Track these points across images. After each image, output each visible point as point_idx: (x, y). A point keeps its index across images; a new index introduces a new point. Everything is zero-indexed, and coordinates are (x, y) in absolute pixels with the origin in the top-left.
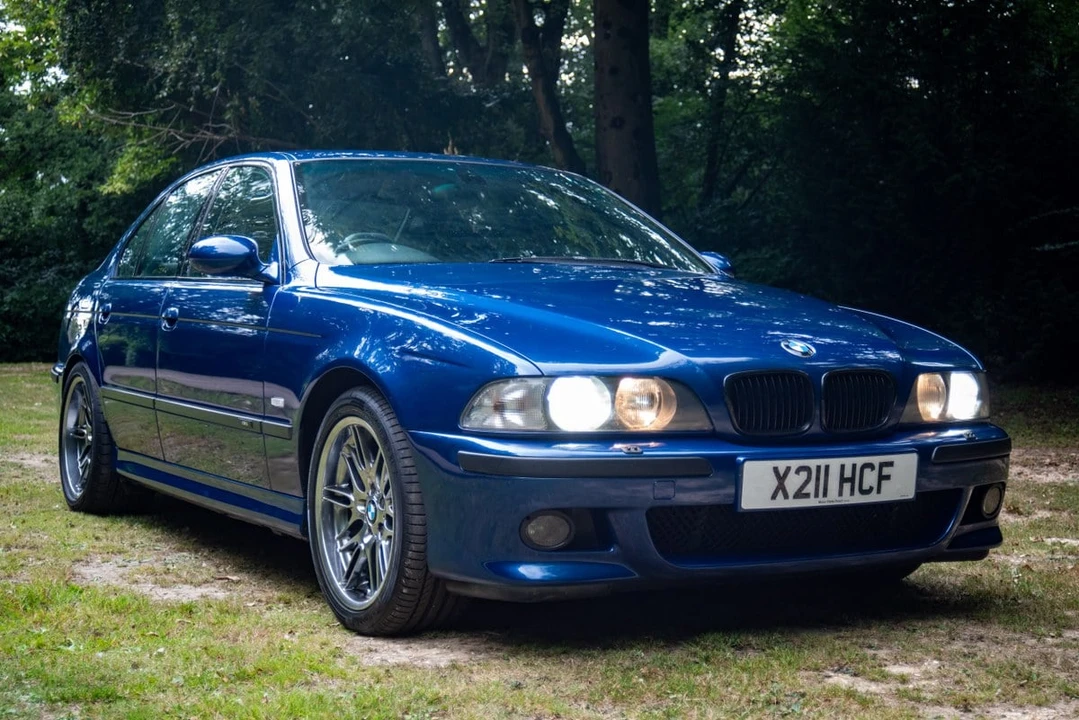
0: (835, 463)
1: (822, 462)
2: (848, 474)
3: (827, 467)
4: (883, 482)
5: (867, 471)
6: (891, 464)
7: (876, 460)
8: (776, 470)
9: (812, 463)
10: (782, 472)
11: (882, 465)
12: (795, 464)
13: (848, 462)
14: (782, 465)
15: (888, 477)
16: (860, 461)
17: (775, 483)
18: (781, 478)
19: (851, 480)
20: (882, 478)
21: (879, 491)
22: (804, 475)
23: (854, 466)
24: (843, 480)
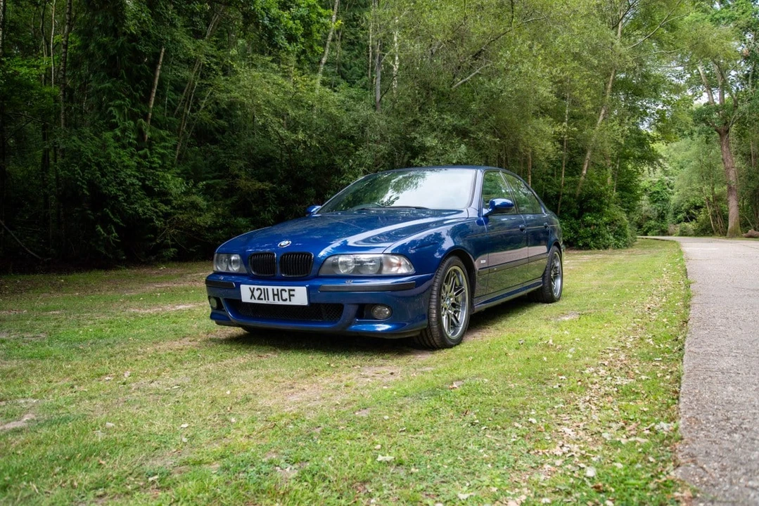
0: (270, 288)
1: (266, 287)
2: (276, 293)
4: (292, 297)
5: (283, 292)
6: (294, 290)
7: (287, 288)
8: (250, 288)
9: (262, 287)
11: (290, 290)
12: (256, 287)
13: (275, 288)
14: (252, 287)
15: (293, 295)
16: (280, 288)
17: (250, 294)
18: (252, 292)
19: (278, 295)
20: (290, 295)
21: (290, 300)
22: (259, 291)
24: (274, 295)
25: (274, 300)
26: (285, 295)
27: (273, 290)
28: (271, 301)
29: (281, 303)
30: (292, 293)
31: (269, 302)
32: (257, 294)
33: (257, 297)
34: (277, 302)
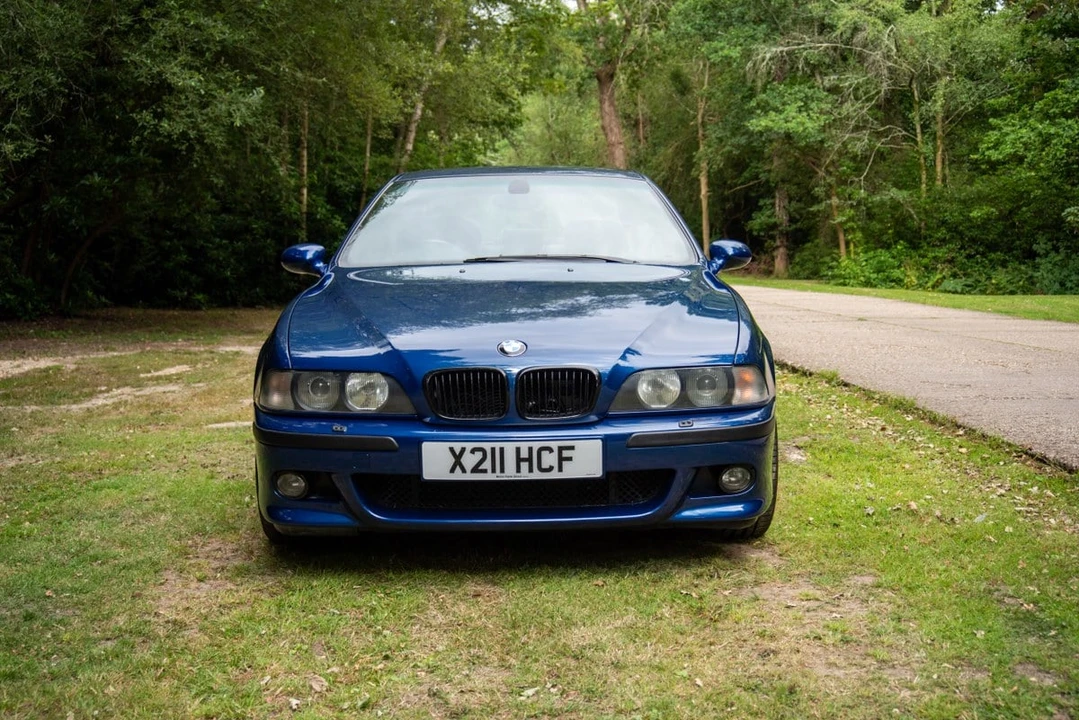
1: (497, 445)
2: (524, 454)
3: (502, 450)
4: (564, 463)
5: (545, 454)
6: (572, 448)
7: (554, 445)
8: (452, 450)
10: (458, 452)
11: (561, 449)
15: (570, 459)
19: (529, 460)
22: (479, 455)
23: (530, 449)
24: (519, 460)
25: (518, 470)
26: (550, 459)
27: (518, 450)
28: (510, 473)
29: (537, 475)
30: (566, 454)
31: (504, 477)
32: (470, 461)
33: (469, 467)
34: (525, 474)
